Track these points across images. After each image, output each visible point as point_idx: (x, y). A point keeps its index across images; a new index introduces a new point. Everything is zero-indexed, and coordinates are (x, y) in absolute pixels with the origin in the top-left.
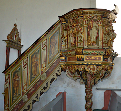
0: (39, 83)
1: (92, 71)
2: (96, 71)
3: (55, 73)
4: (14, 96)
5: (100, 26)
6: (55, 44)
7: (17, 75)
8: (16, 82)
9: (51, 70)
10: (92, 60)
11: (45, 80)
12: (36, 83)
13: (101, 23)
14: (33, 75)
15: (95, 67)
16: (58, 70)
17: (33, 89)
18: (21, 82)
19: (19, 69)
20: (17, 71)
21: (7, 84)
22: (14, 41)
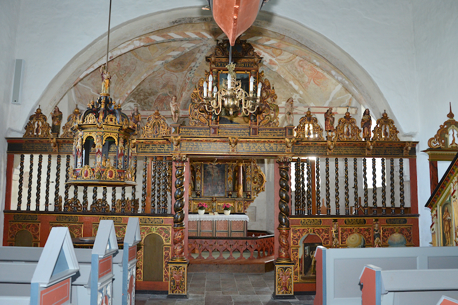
7: (448, 211)
8: (446, 223)
18: (453, 222)
19: (448, 199)
20: (446, 204)
21: (434, 227)
22: (449, 146)
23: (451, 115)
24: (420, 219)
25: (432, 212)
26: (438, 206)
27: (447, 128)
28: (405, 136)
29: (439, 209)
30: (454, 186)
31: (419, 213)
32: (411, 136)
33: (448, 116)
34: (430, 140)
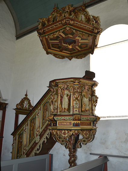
0: (34, 145)
1: (63, 135)
2: (66, 135)
3: (45, 136)
4: (18, 155)
5: (71, 93)
6: (47, 111)
7: (21, 138)
8: (20, 143)
9: (43, 133)
10: (64, 125)
11: (38, 142)
12: (32, 145)
13: (72, 90)
14: (31, 138)
15: (66, 132)
16: (47, 134)
17: (30, 150)
18: (23, 143)
19: (22, 132)
20: (21, 134)
21: (14, 145)
22: (24, 108)
23: (26, 95)
24: (3, 139)
25: (13, 137)
26: (17, 135)
27: (24, 100)
28: (3, 100)
29: (17, 137)
30: (25, 126)
31: (3, 136)
32: (5, 100)
33: (25, 95)
34: (17, 105)
